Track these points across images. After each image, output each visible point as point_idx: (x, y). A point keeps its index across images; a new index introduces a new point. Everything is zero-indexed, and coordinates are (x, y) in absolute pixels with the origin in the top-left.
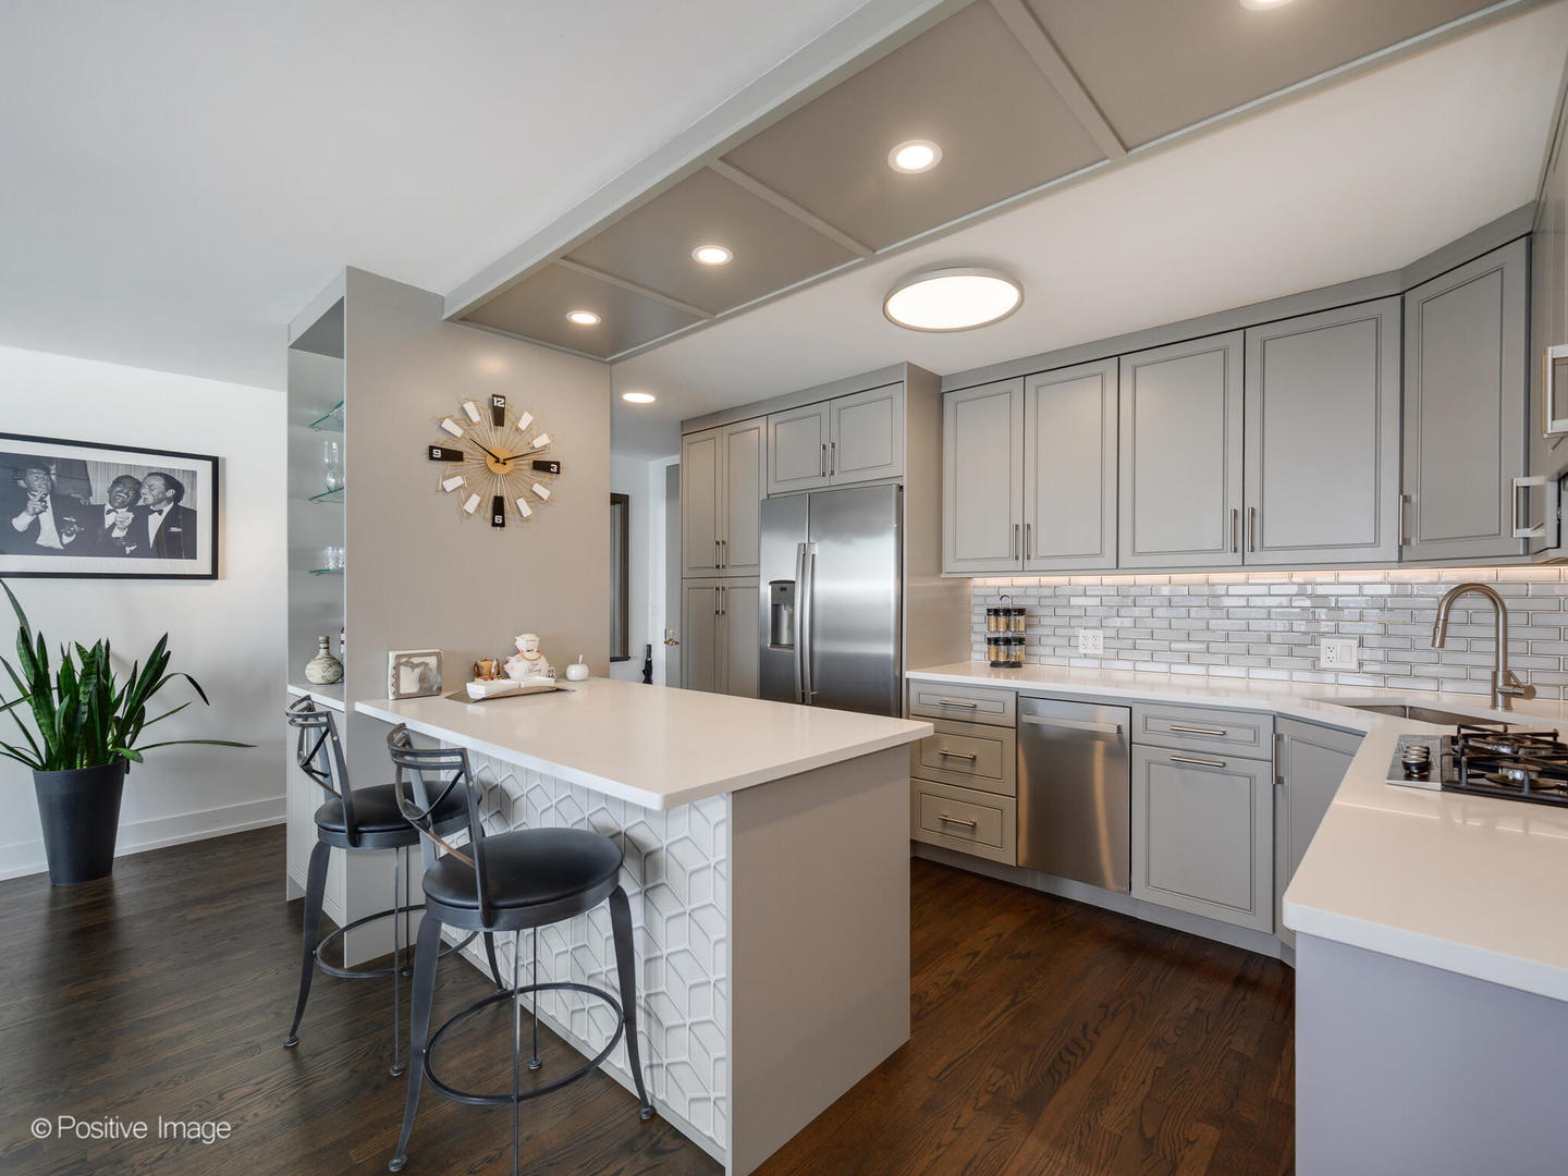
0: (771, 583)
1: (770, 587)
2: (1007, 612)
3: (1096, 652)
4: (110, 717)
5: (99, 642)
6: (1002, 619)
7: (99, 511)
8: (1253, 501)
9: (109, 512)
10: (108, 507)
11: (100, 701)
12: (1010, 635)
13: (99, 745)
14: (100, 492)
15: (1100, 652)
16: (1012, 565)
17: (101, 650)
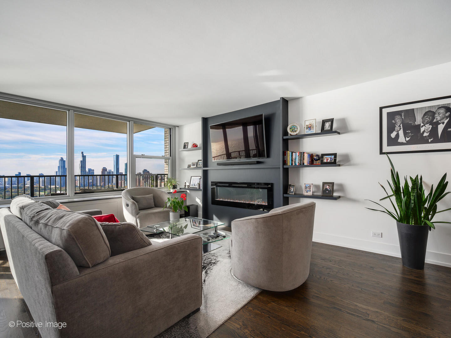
4: (422, 207)
5: (417, 176)
7: (419, 127)
9: (422, 126)
10: (422, 124)
11: (418, 199)
13: (418, 217)
14: (419, 120)
17: (418, 179)
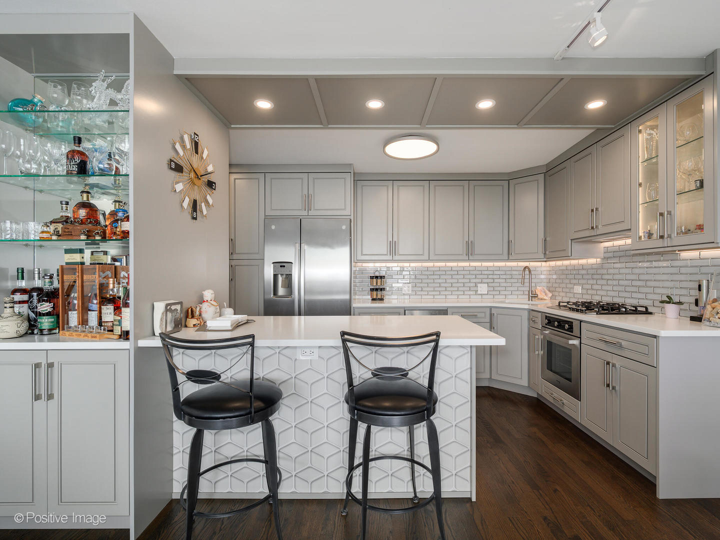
0: (273, 263)
1: (272, 265)
2: (377, 277)
3: (409, 292)
6: (375, 280)
8: (471, 239)
12: (378, 287)
15: (410, 292)
16: (389, 257)
